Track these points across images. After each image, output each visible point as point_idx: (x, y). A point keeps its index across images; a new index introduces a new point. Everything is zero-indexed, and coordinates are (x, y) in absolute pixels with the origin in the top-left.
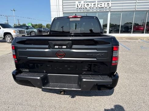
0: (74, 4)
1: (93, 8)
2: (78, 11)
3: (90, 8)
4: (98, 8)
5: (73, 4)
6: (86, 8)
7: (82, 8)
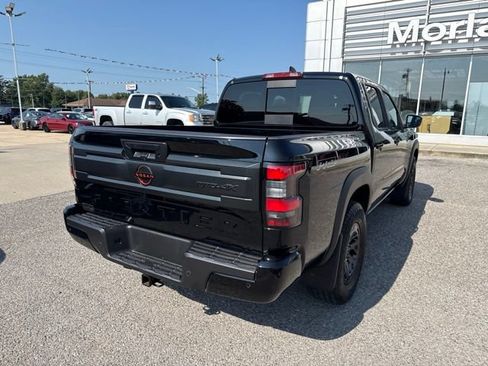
0: (385, 30)
1: (454, 41)
2: (394, 53)
3: (445, 42)
4: (477, 40)
5: (381, 31)
6: (426, 42)
7: (411, 44)
